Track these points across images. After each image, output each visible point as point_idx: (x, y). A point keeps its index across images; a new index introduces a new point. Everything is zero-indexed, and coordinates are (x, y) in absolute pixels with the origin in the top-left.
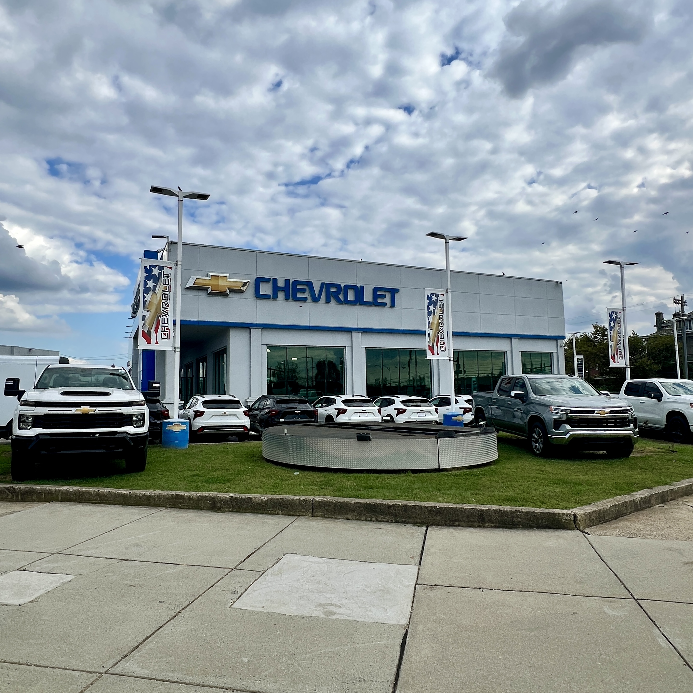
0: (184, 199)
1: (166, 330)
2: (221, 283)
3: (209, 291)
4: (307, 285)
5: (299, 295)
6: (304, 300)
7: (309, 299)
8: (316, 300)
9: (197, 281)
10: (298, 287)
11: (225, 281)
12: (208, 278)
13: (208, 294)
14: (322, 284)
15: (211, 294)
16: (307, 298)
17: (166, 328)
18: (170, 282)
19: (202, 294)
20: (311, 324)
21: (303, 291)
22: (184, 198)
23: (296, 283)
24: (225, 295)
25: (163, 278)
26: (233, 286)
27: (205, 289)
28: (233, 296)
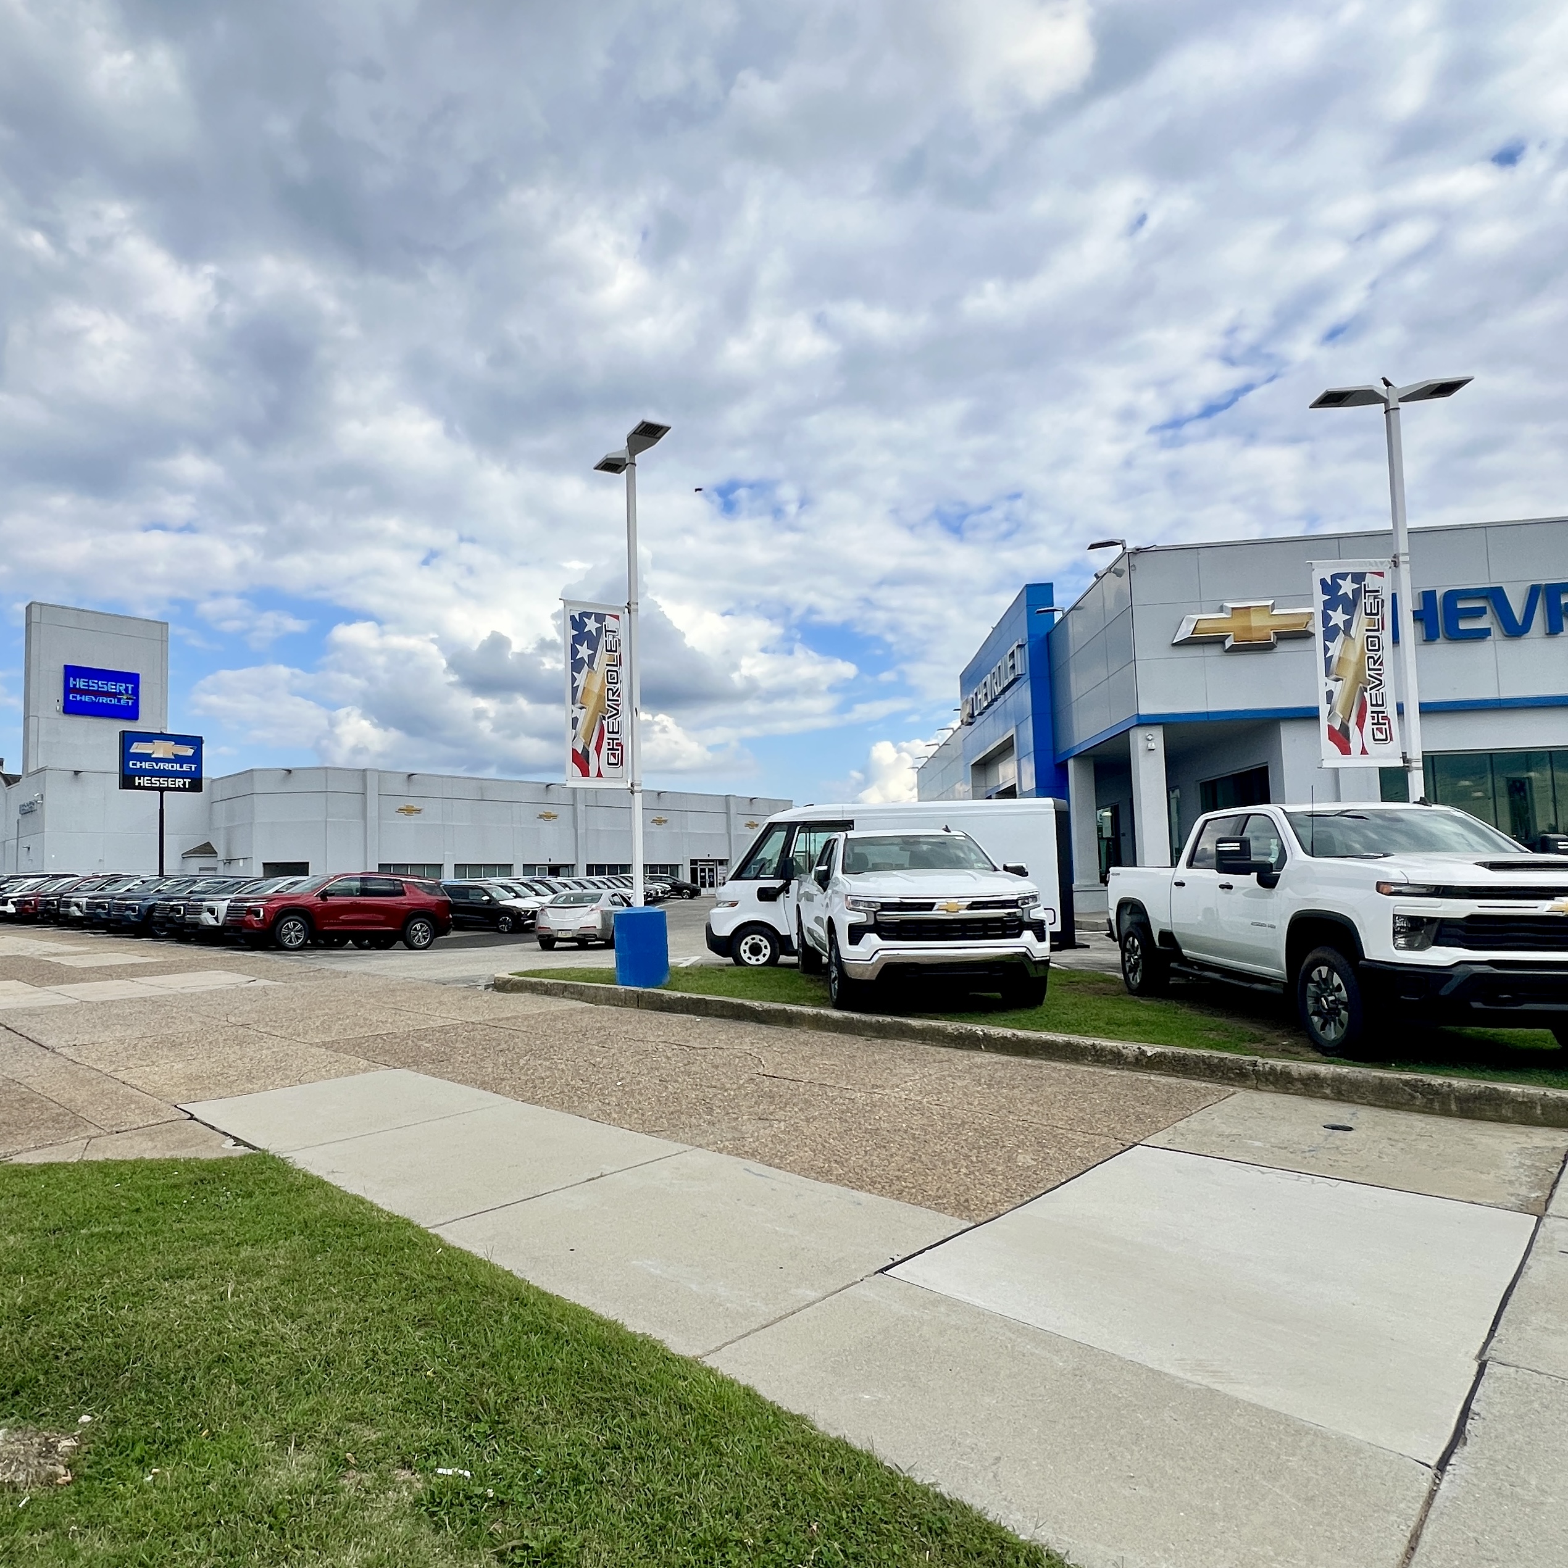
0: (1401, 405)
1: (1381, 721)
2: (1257, 621)
3: (1228, 643)
4: (1485, 598)
5: (1464, 625)
6: (1481, 635)
7: (1496, 632)
8: (1515, 630)
9: (1201, 626)
10: (1461, 605)
11: (1267, 614)
12: (1223, 615)
13: (1227, 651)
14: (1534, 591)
15: (1235, 650)
16: (1489, 629)
17: (1380, 715)
18: (1382, 607)
19: (1214, 651)
20: (1505, 695)
21: (1478, 613)
22: (1400, 403)
23: (1452, 596)
24: (1266, 647)
25: (1364, 601)
26: (1286, 626)
27: (1220, 641)
28: (1283, 647)
